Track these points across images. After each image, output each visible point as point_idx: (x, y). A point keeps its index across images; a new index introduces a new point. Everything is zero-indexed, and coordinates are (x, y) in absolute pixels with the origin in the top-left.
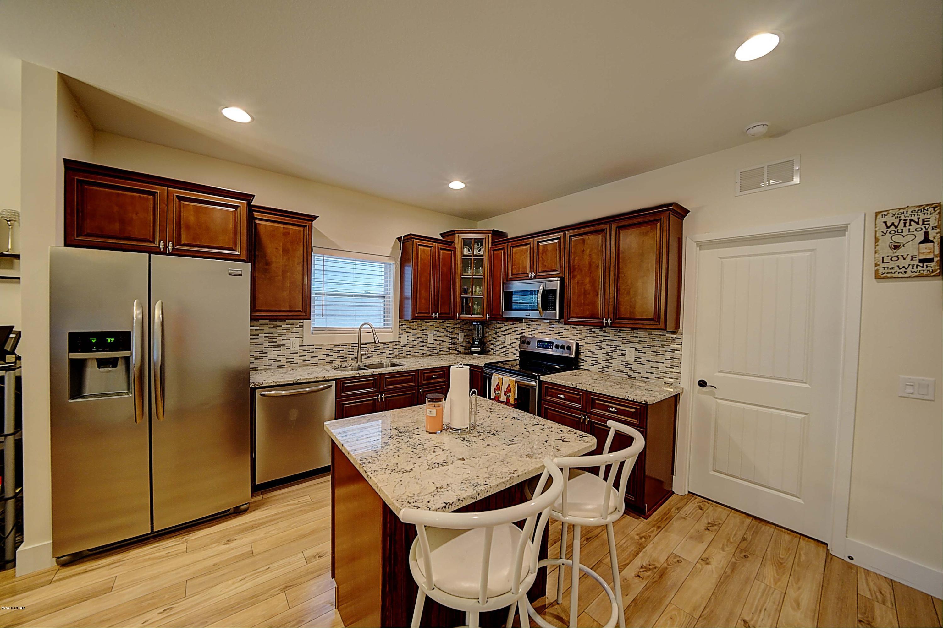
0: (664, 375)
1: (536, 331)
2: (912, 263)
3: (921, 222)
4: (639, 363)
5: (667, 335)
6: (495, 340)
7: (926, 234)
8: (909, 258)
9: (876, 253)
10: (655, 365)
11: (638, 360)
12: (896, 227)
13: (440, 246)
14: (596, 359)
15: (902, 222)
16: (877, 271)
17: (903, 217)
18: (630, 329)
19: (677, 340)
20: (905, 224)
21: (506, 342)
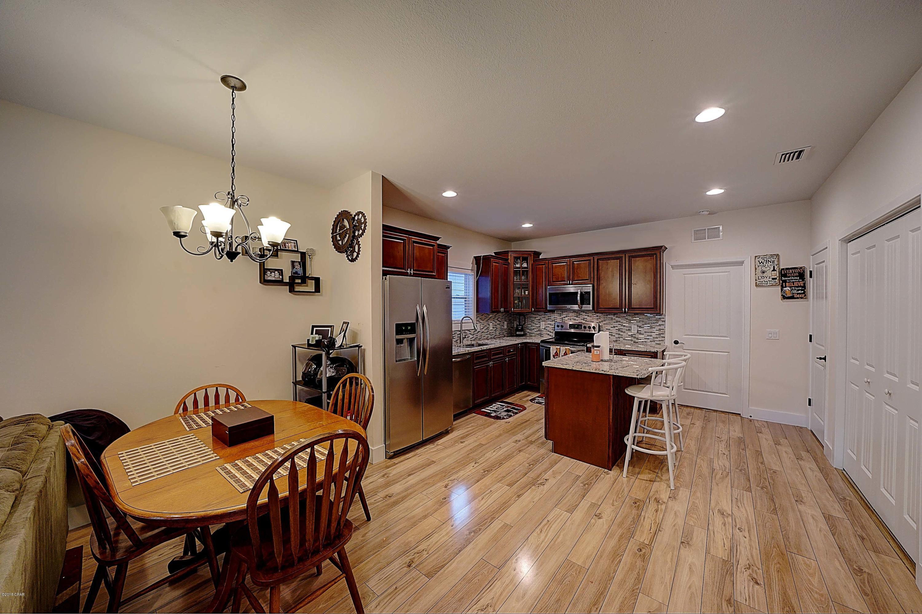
0: (656, 339)
1: (566, 319)
2: (769, 279)
3: (772, 262)
4: (640, 334)
5: (656, 317)
6: (531, 326)
7: (774, 267)
8: (768, 277)
9: (755, 275)
10: (650, 334)
11: (639, 332)
12: (763, 264)
13: (503, 262)
14: (612, 334)
15: (765, 261)
16: (756, 283)
17: (765, 260)
18: (633, 314)
19: (662, 319)
20: (766, 262)
21: (541, 327)
